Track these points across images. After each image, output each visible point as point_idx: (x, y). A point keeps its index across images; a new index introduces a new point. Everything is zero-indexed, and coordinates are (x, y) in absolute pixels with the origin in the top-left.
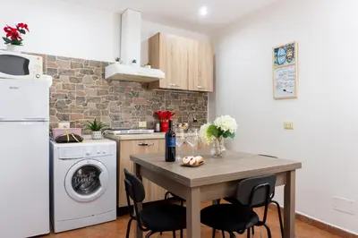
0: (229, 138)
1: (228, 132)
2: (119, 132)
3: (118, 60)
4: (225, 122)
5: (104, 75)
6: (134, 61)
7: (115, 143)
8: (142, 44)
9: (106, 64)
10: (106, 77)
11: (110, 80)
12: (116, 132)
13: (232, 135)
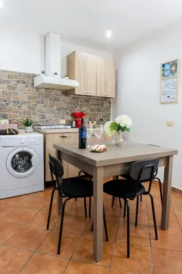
0: (126, 132)
1: (125, 127)
2: (45, 127)
3: (43, 73)
4: (123, 120)
5: (33, 84)
6: (56, 74)
7: (42, 135)
8: (62, 60)
9: (34, 76)
10: (35, 85)
11: (38, 88)
12: (42, 127)
13: (128, 130)
